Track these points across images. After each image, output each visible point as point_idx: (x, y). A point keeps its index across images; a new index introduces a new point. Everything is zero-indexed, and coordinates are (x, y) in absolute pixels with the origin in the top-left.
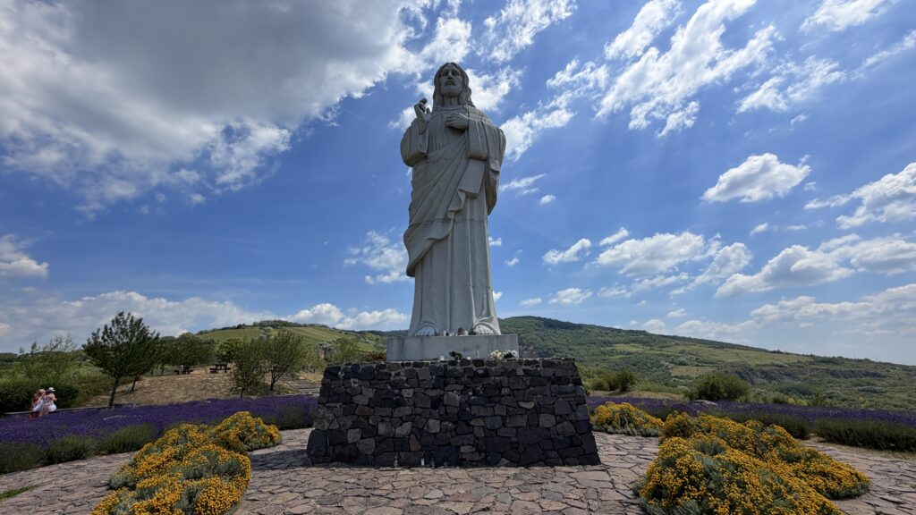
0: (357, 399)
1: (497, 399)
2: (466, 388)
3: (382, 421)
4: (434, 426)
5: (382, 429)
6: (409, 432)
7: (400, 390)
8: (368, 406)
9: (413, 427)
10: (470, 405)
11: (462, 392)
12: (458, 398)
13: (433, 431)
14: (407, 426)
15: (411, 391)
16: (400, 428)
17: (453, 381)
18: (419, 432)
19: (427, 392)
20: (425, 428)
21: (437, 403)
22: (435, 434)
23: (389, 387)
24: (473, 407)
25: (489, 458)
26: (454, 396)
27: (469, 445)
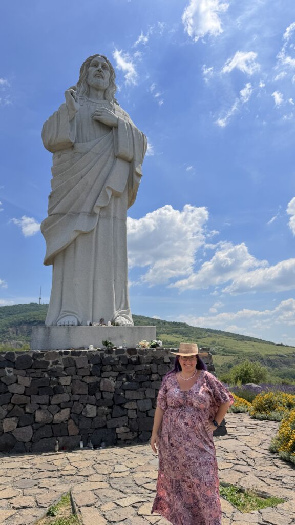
0: (13, 388)
1: (147, 384)
2: (121, 374)
3: (40, 408)
4: (91, 411)
5: (40, 416)
6: (67, 418)
7: (58, 378)
8: (24, 394)
9: (71, 413)
10: (124, 390)
11: (117, 378)
12: (113, 384)
13: (91, 415)
14: (65, 413)
15: (69, 379)
16: (58, 414)
17: (109, 368)
18: (77, 417)
19: (84, 379)
20: (83, 413)
21: (93, 389)
22: (92, 419)
23: (46, 376)
24: (127, 392)
25: (141, 436)
26: (110, 383)
27: (124, 426)
